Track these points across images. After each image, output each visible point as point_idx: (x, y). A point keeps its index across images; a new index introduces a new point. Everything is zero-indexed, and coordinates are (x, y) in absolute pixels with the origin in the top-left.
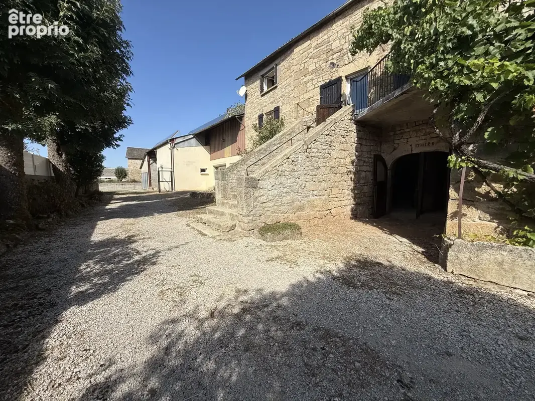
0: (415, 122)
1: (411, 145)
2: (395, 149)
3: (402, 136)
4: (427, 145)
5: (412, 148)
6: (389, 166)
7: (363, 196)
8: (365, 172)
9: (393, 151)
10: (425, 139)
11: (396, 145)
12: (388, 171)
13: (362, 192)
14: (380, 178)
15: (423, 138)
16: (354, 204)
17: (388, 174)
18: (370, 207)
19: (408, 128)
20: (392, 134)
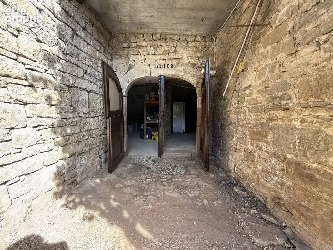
0: (152, 35)
1: (149, 65)
2: (130, 68)
3: (139, 52)
4: (166, 67)
5: (150, 69)
6: (124, 91)
7: (86, 137)
8: (89, 92)
9: (128, 70)
10: (164, 59)
11: (131, 63)
12: (124, 98)
13: (86, 128)
14: (114, 106)
15: (163, 57)
16: (64, 159)
17: (124, 103)
18: (102, 151)
19: (144, 41)
20: (125, 45)
